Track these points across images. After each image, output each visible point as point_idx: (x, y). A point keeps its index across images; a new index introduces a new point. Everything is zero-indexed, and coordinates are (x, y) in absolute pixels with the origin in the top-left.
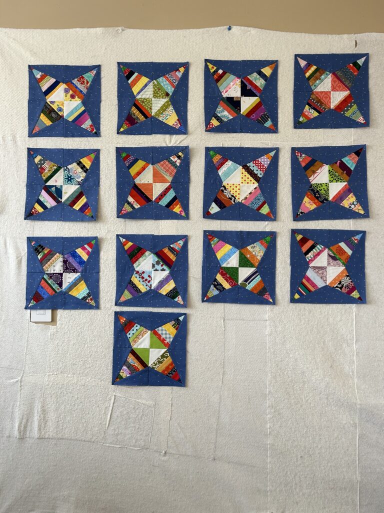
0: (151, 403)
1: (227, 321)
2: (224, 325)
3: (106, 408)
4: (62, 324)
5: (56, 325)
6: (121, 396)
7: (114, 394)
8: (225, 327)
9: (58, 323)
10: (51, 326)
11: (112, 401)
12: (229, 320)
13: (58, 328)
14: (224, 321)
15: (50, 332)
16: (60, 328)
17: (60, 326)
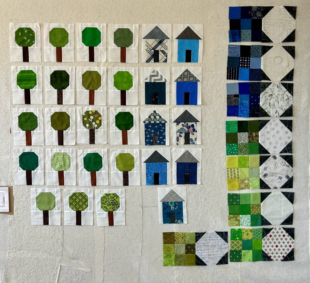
0: (88, 270)
2: (142, 211)
3: (54, 274)
4: (18, 214)
5: (13, 214)
6: (65, 265)
7: (60, 264)
8: (143, 213)
9: (15, 213)
10: (9, 215)
11: (59, 270)
12: (146, 207)
13: (15, 217)
14: (142, 208)
15: (9, 220)
16: (16, 217)
17: (16, 215)
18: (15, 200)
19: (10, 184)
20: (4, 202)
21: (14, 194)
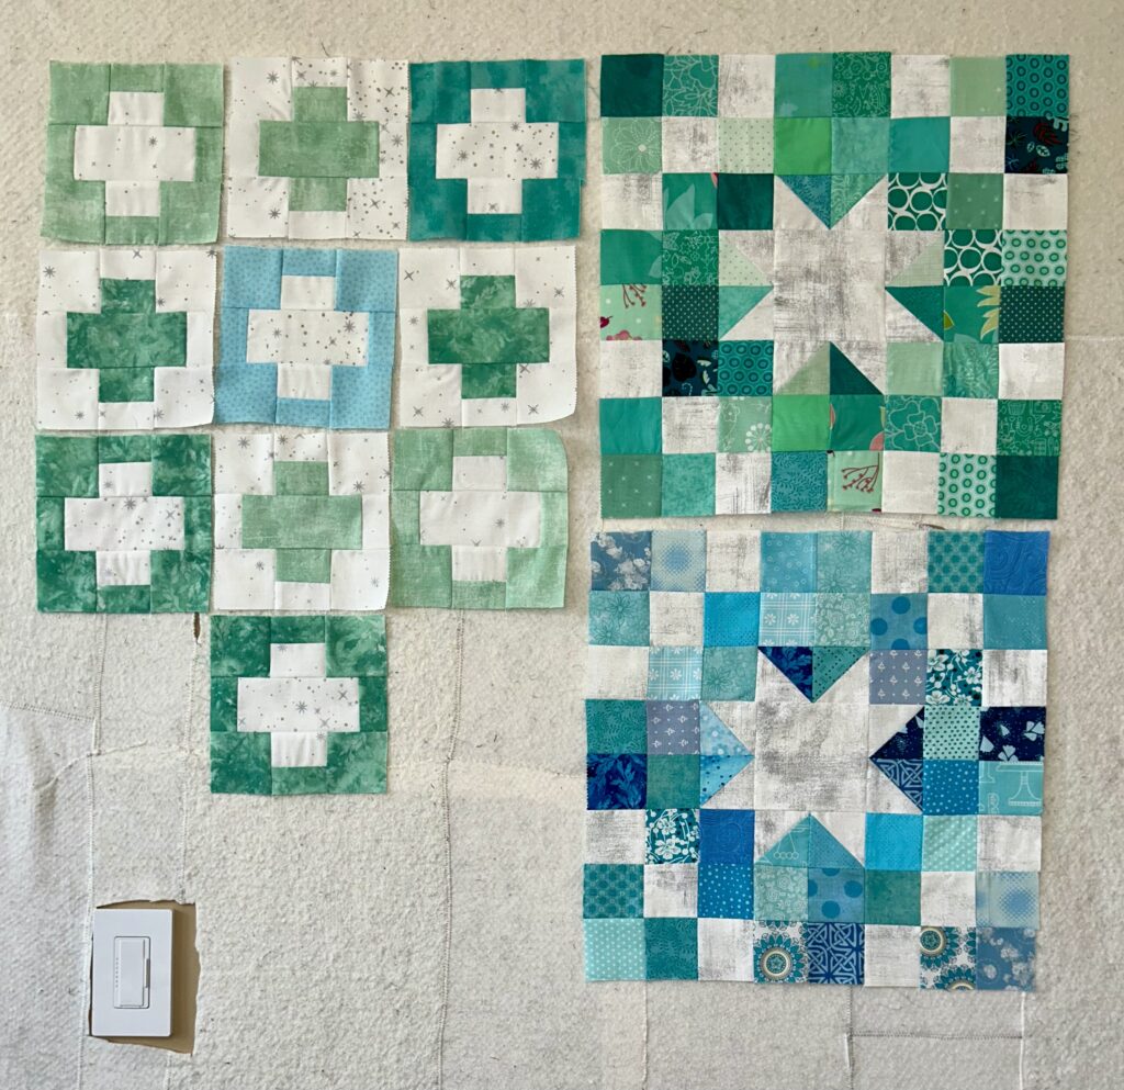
1: (864, 1040)
2: (851, 1053)
4: (215, 1046)
5: (190, 1049)
8: (853, 1064)
9: (197, 1041)
10: (169, 1053)
12: (868, 1034)
13: (199, 1061)
14: (850, 1039)
15: (166, 1078)
16: (207, 1061)
17: (204, 1054)
18: (202, 975)
19: (183, 892)
20: (148, 985)
21: (199, 942)
